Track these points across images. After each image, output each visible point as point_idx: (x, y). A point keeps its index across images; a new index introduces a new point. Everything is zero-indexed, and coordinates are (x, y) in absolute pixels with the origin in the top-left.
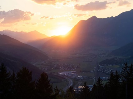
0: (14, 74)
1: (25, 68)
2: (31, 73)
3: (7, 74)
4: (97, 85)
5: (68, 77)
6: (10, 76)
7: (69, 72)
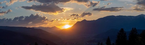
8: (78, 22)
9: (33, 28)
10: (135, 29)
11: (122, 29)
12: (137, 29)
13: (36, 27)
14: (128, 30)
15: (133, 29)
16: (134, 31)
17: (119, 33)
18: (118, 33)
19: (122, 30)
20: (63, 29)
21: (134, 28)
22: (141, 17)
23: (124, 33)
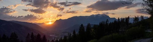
4: (60, 39)
6: (34, 36)
8: (57, 20)
9: (31, 23)
12: (90, 24)
14: (85, 25)
16: (89, 25)
17: (80, 27)
19: (82, 25)
22: (93, 16)
23: (83, 27)
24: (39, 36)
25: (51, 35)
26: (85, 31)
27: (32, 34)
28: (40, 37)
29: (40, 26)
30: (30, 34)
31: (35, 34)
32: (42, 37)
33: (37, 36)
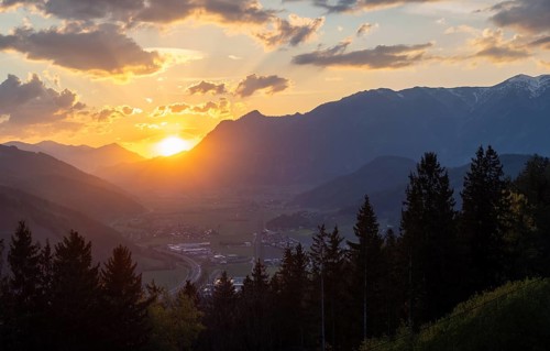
0: (48, 248)
1: (76, 234)
2: (89, 246)
3: (33, 248)
4: (252, 278)
5: (191, 256)
6: (39, 252)
7: (194, 245)
8: (225, 124)
9: (11, 151)
10: (491, 152)
11: (427, 155)
12: (499, 153)
13: (28, 145)
14: (456, 161)
15: (480, 153)
16: (487, 161)
17: (417, 176)
18: (411, 177)
19: (430, 162)
20: (154, 159)
21: (486, 149)
22: (515, 90)
23: (442, 175)
24: (76, 248)
25: (177, 248)
26: (458, 205)
27: (23, 235)
28: (88, 259)
29: (88, 167)
30: (9, 235)
31: (46, 239)
32: (101, 258)
33: (60, 251)
